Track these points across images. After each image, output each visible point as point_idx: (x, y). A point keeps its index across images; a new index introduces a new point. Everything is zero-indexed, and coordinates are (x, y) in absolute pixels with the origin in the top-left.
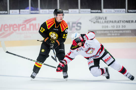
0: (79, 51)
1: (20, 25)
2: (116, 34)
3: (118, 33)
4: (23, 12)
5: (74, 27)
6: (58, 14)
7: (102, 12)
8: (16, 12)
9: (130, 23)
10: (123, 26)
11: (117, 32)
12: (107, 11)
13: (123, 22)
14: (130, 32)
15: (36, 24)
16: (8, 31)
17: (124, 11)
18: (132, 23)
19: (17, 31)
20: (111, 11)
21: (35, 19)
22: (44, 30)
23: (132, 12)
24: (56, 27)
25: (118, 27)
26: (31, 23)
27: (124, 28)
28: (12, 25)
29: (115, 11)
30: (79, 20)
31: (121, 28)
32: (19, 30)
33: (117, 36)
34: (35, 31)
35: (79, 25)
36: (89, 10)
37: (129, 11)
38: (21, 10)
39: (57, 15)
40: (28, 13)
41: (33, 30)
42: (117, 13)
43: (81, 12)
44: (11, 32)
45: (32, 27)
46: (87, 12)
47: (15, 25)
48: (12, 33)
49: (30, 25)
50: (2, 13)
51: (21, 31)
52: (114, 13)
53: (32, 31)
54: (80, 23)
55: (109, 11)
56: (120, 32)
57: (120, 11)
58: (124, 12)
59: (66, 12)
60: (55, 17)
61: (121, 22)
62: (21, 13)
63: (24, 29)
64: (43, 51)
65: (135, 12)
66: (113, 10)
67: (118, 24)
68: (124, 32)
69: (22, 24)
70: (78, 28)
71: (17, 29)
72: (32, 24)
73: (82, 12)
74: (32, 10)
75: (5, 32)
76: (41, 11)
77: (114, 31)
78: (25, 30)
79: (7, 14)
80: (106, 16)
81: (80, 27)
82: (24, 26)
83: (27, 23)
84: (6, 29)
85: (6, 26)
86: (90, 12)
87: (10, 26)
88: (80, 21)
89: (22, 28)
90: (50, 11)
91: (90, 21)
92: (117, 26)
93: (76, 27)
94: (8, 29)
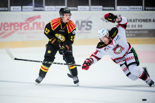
0: (107, 50)
1: (22, 24)
2: (131, 35)
3: (134, 34)
4: (26, 8)
5: (84, 26)
6: (65, 14)
7: (116, 9)
8: (18, 9)
9: (147, 22)
10: (139, 25)
11: (132, 32)
12: (121, 9)
13: (139, 20)
14: (147, 32)
15: (40, 23)
16: (9, 30)
17: (140, 8)
18: (150, 22)
19: (19, 31)
20: (126, 9)
21: (39, 17)
22: (49, 31)
23: (149, 10)
24: (62, 29)
25: (134, 26)
26: (35, 21)
27: (140, 28)
28: (13, 23)
29: (131, 8)
30: (89, 18)
31: (137, 28)
32: (21, 29)
33: (133, 37)
34: (39, 31)
35: (89, 24)
36: (101, 7)
37: (146, 8)
38: (24, 7)
39: (63, 15)
40: (32, 10)
41: (37, 29)
42: (132, 11)
43: (91, 9)
44: (11, 31)
45: (35, 25)
46: (98, 9)
47: (16, 23)
48: (13, 32)
49: (34, 24)
50: (2, 10)
51: (23, 31)
52: (129, 10)
53: (35, 30)
54: (91, 22)
55: (124, 8)
56: (136, 32)
57: (136, 8)
58: (140, 10)
59: (75, 9)
60: (62, 17)
61: (137, 21)
62: (23, 10)
63: (26, 28)
64: (49, 52)
65: (153, 10)
66: (127, 7)
67: (134, 24)
68: (141, 32)
69: (24, 22)
70: (89, 28)
71: (19, 28)
72: (36, 23)
73: (93, 9)
74: (36, 6)
75: (5, 31)
76: (46, 8)
77: (129, 32)
78: (28, 29)
79: (7, 11)
80: (120, 14)
81: (90, 26)
82: (26, 25)
83: (30, 22)
84: (6, 28)
85: (6, 25)
86: (102, 9)
87: (11, 24)
88: (90, 20)
89: (25, 27)
90: (57, 8)
91: (102, 19)
92: (132, 26)
93: (86, 27)
94: (9, 28)
